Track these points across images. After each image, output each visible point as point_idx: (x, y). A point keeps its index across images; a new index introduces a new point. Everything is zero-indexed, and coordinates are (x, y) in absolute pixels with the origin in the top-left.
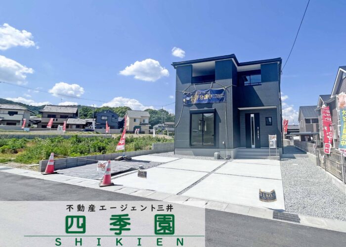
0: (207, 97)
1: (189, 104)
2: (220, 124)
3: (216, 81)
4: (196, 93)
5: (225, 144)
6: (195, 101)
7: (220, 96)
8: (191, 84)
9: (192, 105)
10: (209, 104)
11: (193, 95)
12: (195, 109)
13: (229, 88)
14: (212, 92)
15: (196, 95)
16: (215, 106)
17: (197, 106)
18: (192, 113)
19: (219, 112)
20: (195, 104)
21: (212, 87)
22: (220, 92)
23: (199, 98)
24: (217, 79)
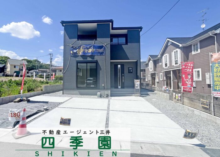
0: (90, 50)
1: (75, 55)
2: (100, 71)
3: (97, 39)
4: (81, 47)
5: (104, 86)
6: (81, 54)
7: (101, 51)
8: (77, 39)
9: (78, 56)
10: (92, 56)
11: (79, 48)
12: (81, 59)
13: (108, 45)
14: (94, 47)
15: (81, 49)
16: (96, 58)
17: (82, 57)
18: (78, 62)
19: (100, 63)
20: (81, 56)
21: (94, 44)
22: (101, 47)
23: (84, 51)
24: (98, 38)
